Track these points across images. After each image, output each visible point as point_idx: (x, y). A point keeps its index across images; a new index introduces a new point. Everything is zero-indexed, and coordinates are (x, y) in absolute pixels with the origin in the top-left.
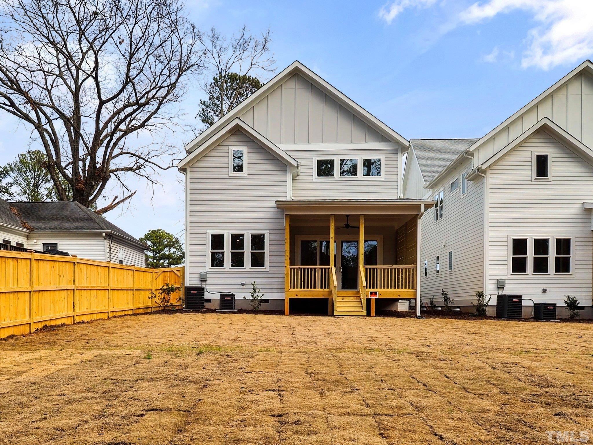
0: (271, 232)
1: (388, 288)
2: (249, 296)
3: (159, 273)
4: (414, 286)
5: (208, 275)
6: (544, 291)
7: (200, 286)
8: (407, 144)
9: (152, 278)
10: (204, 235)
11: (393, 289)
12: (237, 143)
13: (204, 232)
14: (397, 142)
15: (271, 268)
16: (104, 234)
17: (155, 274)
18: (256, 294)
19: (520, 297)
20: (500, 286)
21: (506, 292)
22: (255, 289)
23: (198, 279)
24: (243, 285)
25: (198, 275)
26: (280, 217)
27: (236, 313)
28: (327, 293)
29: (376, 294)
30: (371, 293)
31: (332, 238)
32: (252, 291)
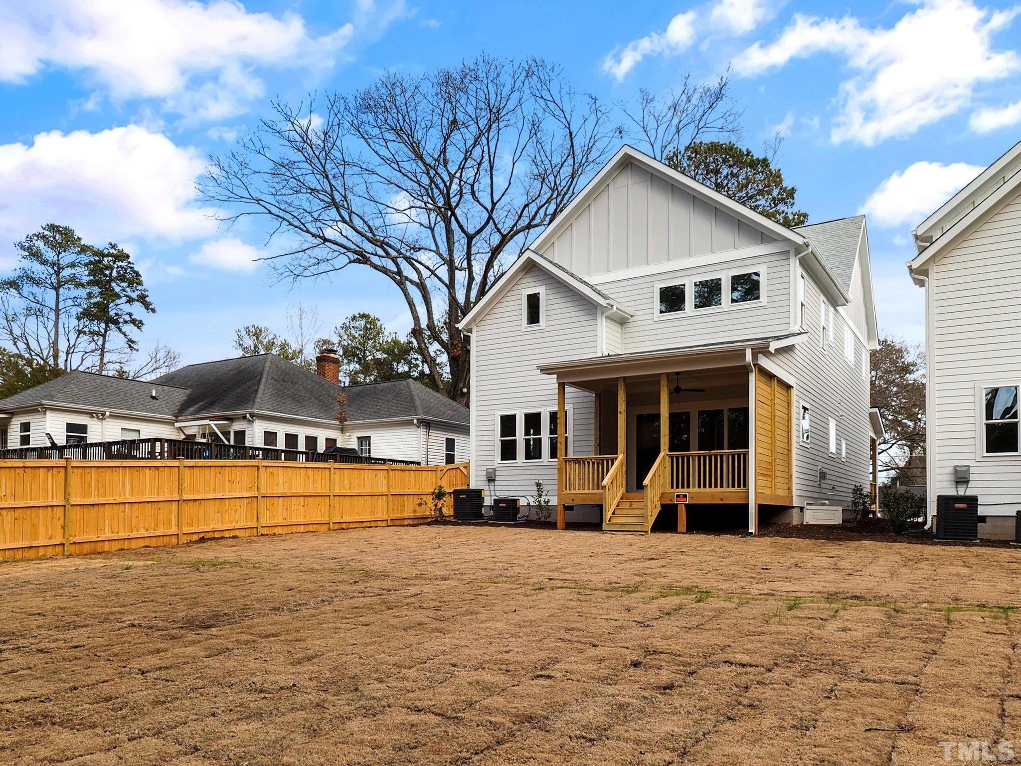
0: (576, 406)
1: (705, 487)
3: (444, 472)
5: (497, 473)
9: (436, 478)
10: (491, 418)
11: (713, 489)
13: (491, 413)
14: (786, 240)
16: (415, 421)
17: (439, 473)
18: (542, 499)
19: (971, 501)
20: (959, 478)
23: (485, 478)
25: (484, 473)
29: (685, 496)
30: (678, 496)
31: (620, 412)
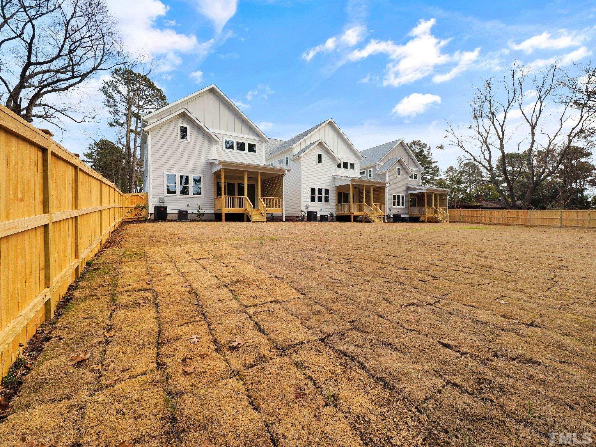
0: (205, 176)
2: (196, 212)
3: (128, 197)
4: (282, 207)
5: (165, 199)
6: (321, 210)
7: (159, 205)
8: (268, 140)
9: (123, 200)
10: (162, 174)
12: (181, 122)
13: (162, 172)
14: (262, 137)
15: (205, 196)
17: (125, 198)
18: (200, 211)
19: (316, 212)
20: (307, 208)
21: (309, 210)
22: (199, 207)
23: (158, 201)
24: (188, 205)
25: (158, 199)
26: (208, 168)
27: (188, 221)
28: (244, 210)
32: (198, 209)
